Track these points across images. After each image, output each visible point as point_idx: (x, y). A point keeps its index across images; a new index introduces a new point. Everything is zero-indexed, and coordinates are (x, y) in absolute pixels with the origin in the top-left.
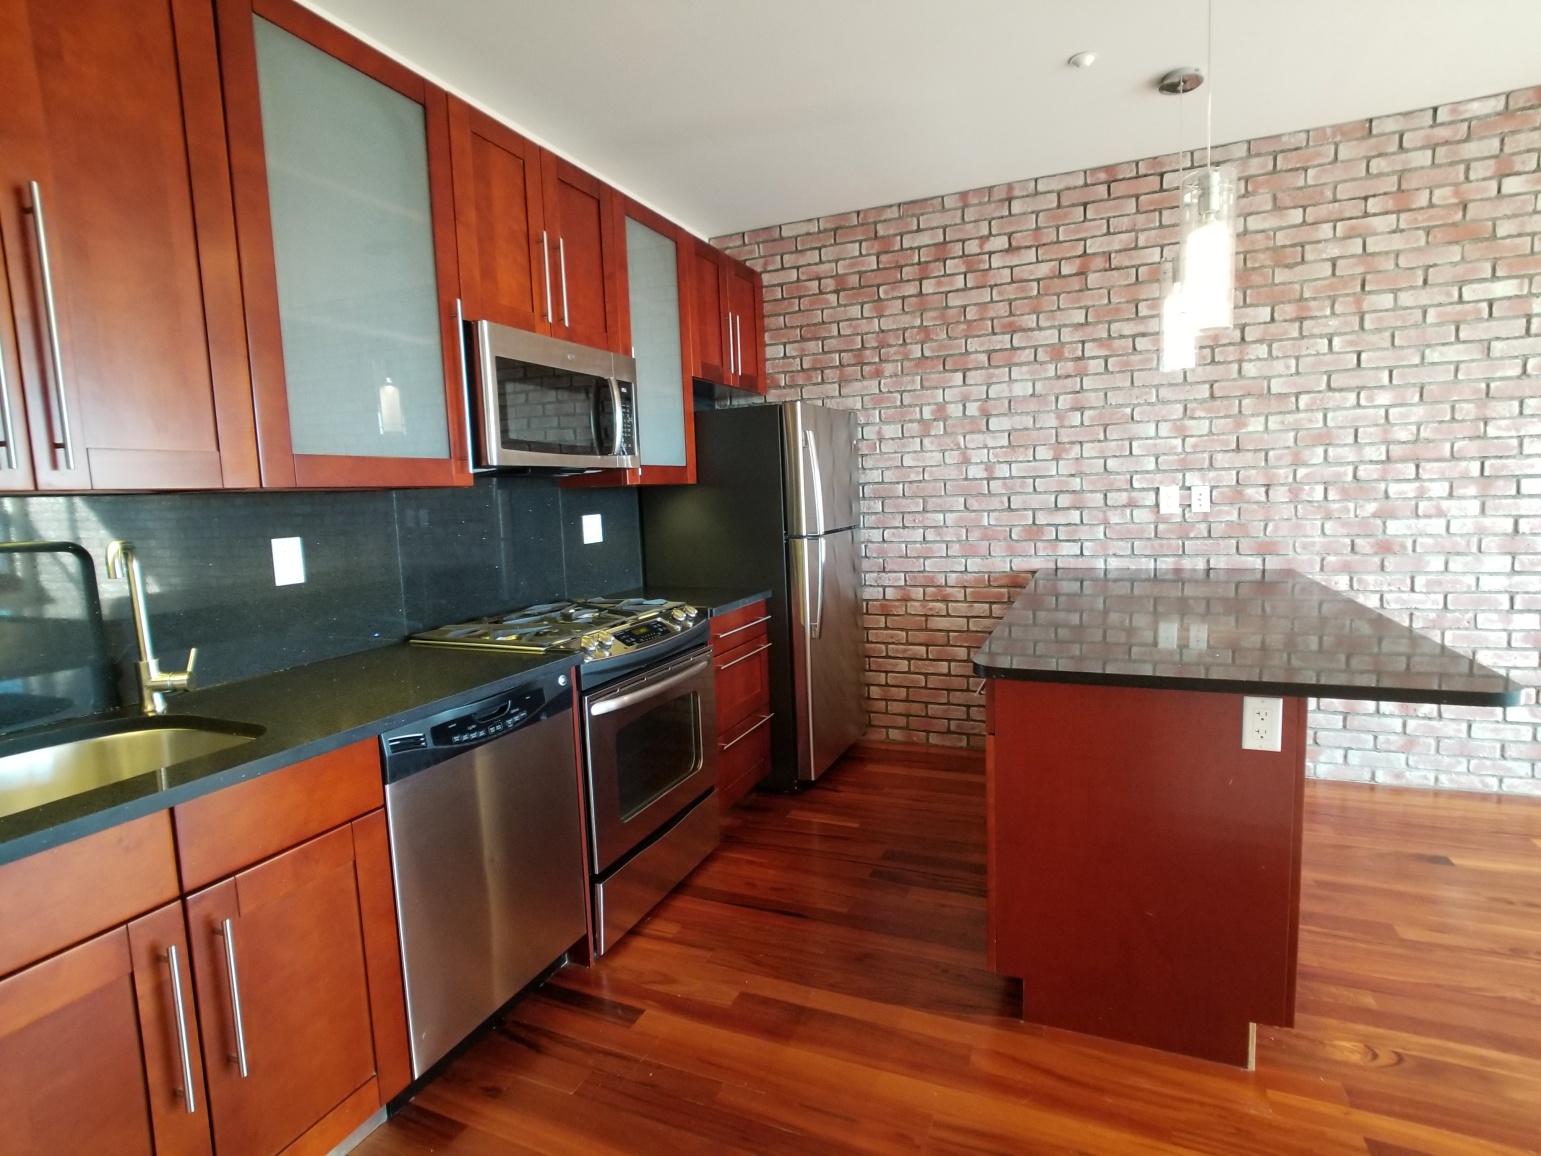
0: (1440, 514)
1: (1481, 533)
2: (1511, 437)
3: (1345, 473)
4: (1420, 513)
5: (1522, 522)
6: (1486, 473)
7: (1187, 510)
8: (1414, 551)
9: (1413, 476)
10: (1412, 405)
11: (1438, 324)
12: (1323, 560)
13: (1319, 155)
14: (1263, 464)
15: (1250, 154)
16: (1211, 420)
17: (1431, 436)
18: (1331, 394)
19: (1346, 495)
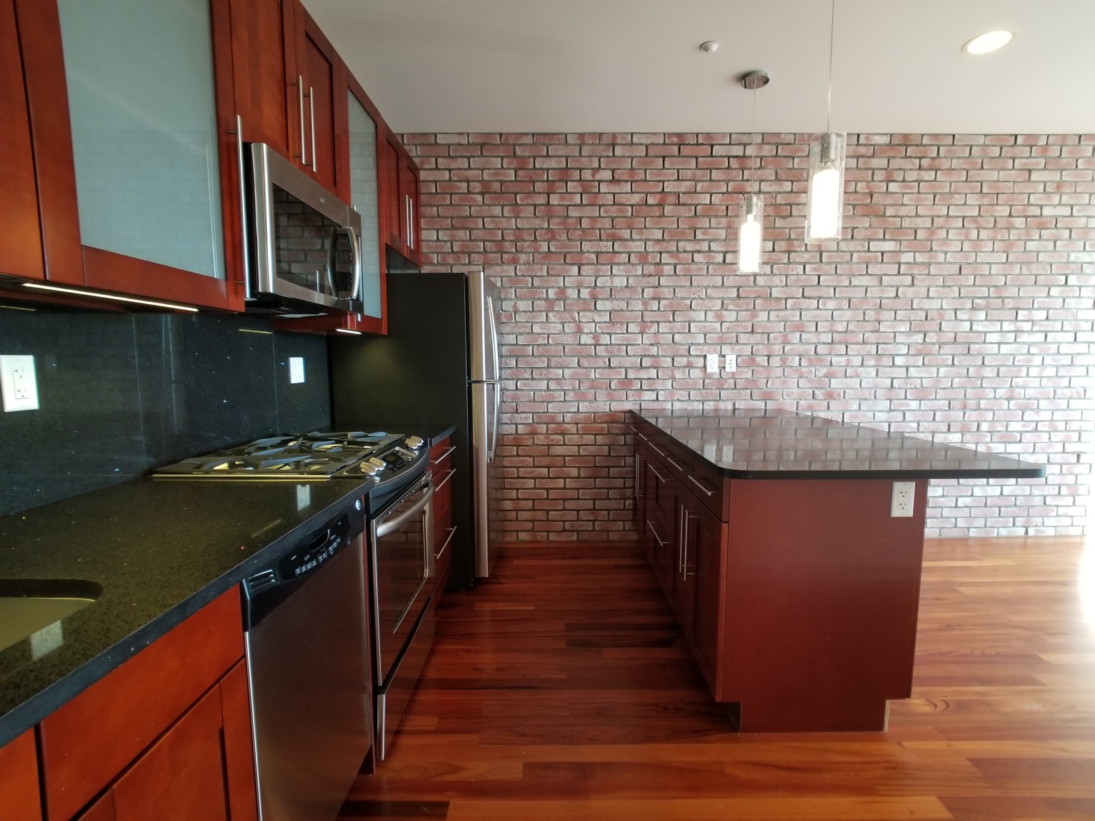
0: (857, 376)
1: (876, 387)
2: (890, 332)
3: (811, 349)
4: (848, 375)
5: (895, 381)
6: (879, 353)
7: (723, 370)
8: (844, 398)
9: (845, 353)
10: (845, 310)
11: (858, 263)
12: (798, 403)
13: (801, 150)
14: (766, 342)
15: (763, 143)
16: (738, 311)
17: (854, 330)
18: (804, 300)
19: (811, 364)
